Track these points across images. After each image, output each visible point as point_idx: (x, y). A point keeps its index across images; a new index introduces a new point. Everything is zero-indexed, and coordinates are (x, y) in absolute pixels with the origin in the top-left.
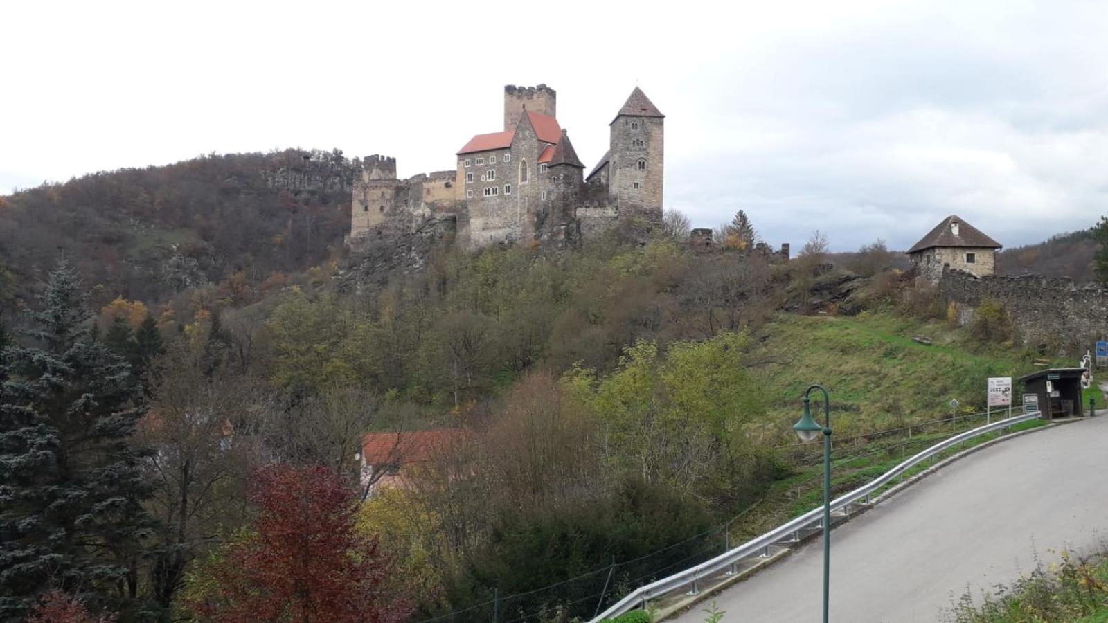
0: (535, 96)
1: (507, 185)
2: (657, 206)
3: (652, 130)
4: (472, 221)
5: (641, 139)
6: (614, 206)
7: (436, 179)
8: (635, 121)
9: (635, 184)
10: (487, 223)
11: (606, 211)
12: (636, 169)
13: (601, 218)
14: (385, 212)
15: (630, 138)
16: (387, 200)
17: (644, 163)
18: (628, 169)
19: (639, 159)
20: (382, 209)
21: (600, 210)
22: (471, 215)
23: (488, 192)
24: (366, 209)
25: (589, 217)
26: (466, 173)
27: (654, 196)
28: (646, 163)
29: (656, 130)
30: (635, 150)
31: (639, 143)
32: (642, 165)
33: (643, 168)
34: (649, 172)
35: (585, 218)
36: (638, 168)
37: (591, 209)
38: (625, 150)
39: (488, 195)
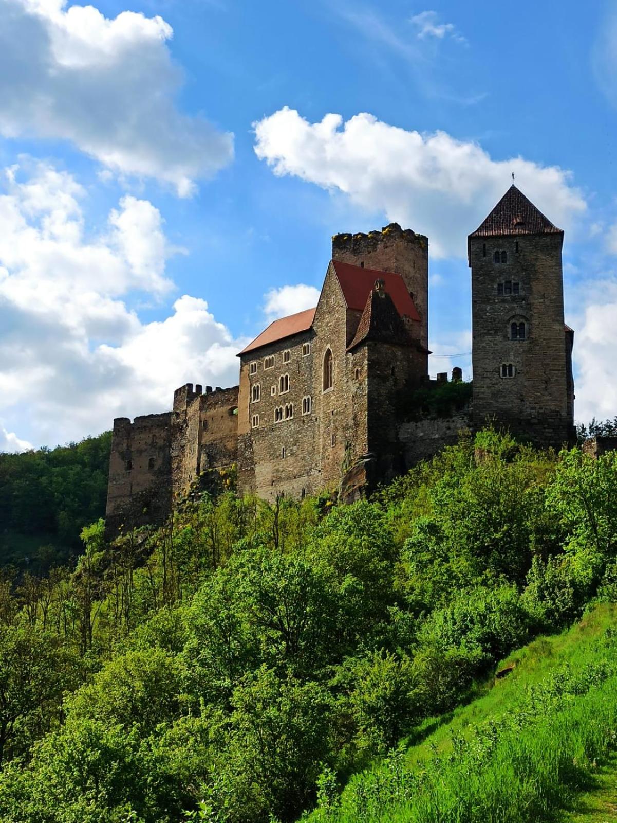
0: (380, 246)
1: (306, 397)
2: (553, 408)
3: (536, 259)
4: (258, 469)
5: (514, 279)
6: (465, 414)
7: (216, 404)
8: (499, 246)
9: (504, 366)
10: (278, 471)
11: (452, 426)
12: (505, 337)
13: (443, 439)
14: (156, 468)
15: (493, 281)
16: (160, 448)
17: (522, 324)
18: (490, 338)
19: (513, 317)
20: (151, 465)
21: (442, 424)
22: (256, 459)
23: (279, 414)
24: (130, 467)
25: (422, 439)
26: (251, 385)
27: (546, 389)
28: (526, 326)
29: (544, 260)
30: (504, 301)
31: (512, 287)
32: (519, 331)
33: (522, 334)
34: (533, 342)
35: (414, 442)
36: (510, 335)
37: (426, 423)
38: (483, 302)
39: (279, 421)
